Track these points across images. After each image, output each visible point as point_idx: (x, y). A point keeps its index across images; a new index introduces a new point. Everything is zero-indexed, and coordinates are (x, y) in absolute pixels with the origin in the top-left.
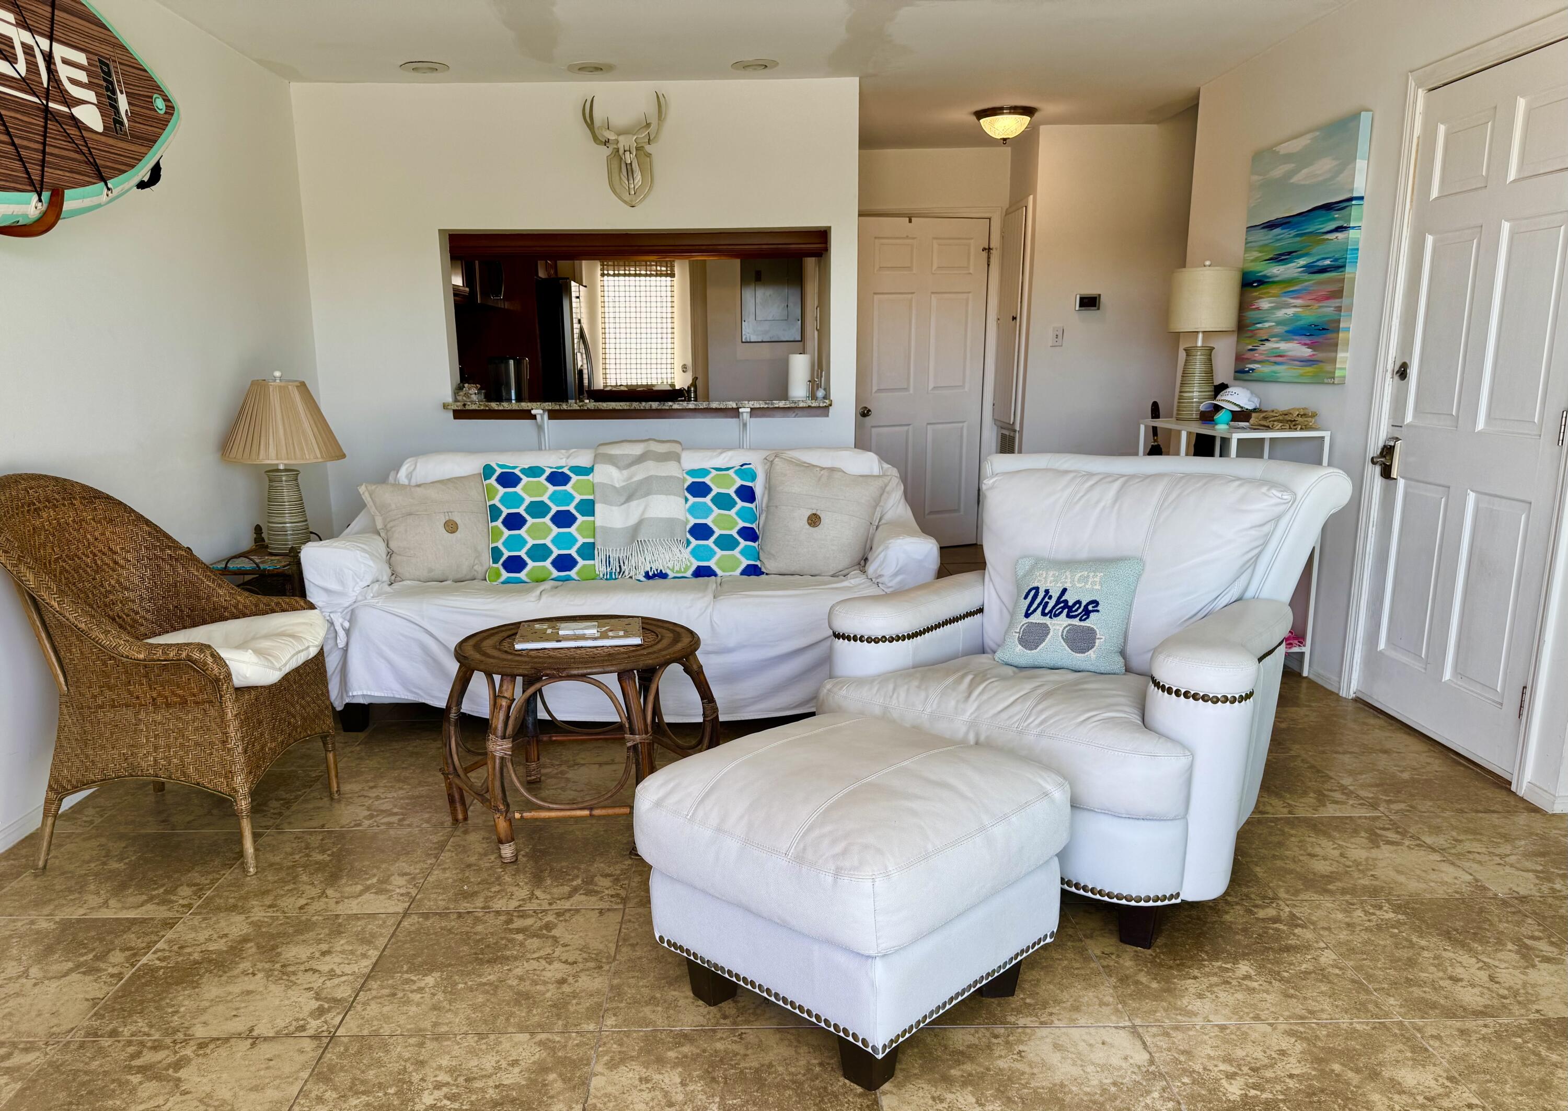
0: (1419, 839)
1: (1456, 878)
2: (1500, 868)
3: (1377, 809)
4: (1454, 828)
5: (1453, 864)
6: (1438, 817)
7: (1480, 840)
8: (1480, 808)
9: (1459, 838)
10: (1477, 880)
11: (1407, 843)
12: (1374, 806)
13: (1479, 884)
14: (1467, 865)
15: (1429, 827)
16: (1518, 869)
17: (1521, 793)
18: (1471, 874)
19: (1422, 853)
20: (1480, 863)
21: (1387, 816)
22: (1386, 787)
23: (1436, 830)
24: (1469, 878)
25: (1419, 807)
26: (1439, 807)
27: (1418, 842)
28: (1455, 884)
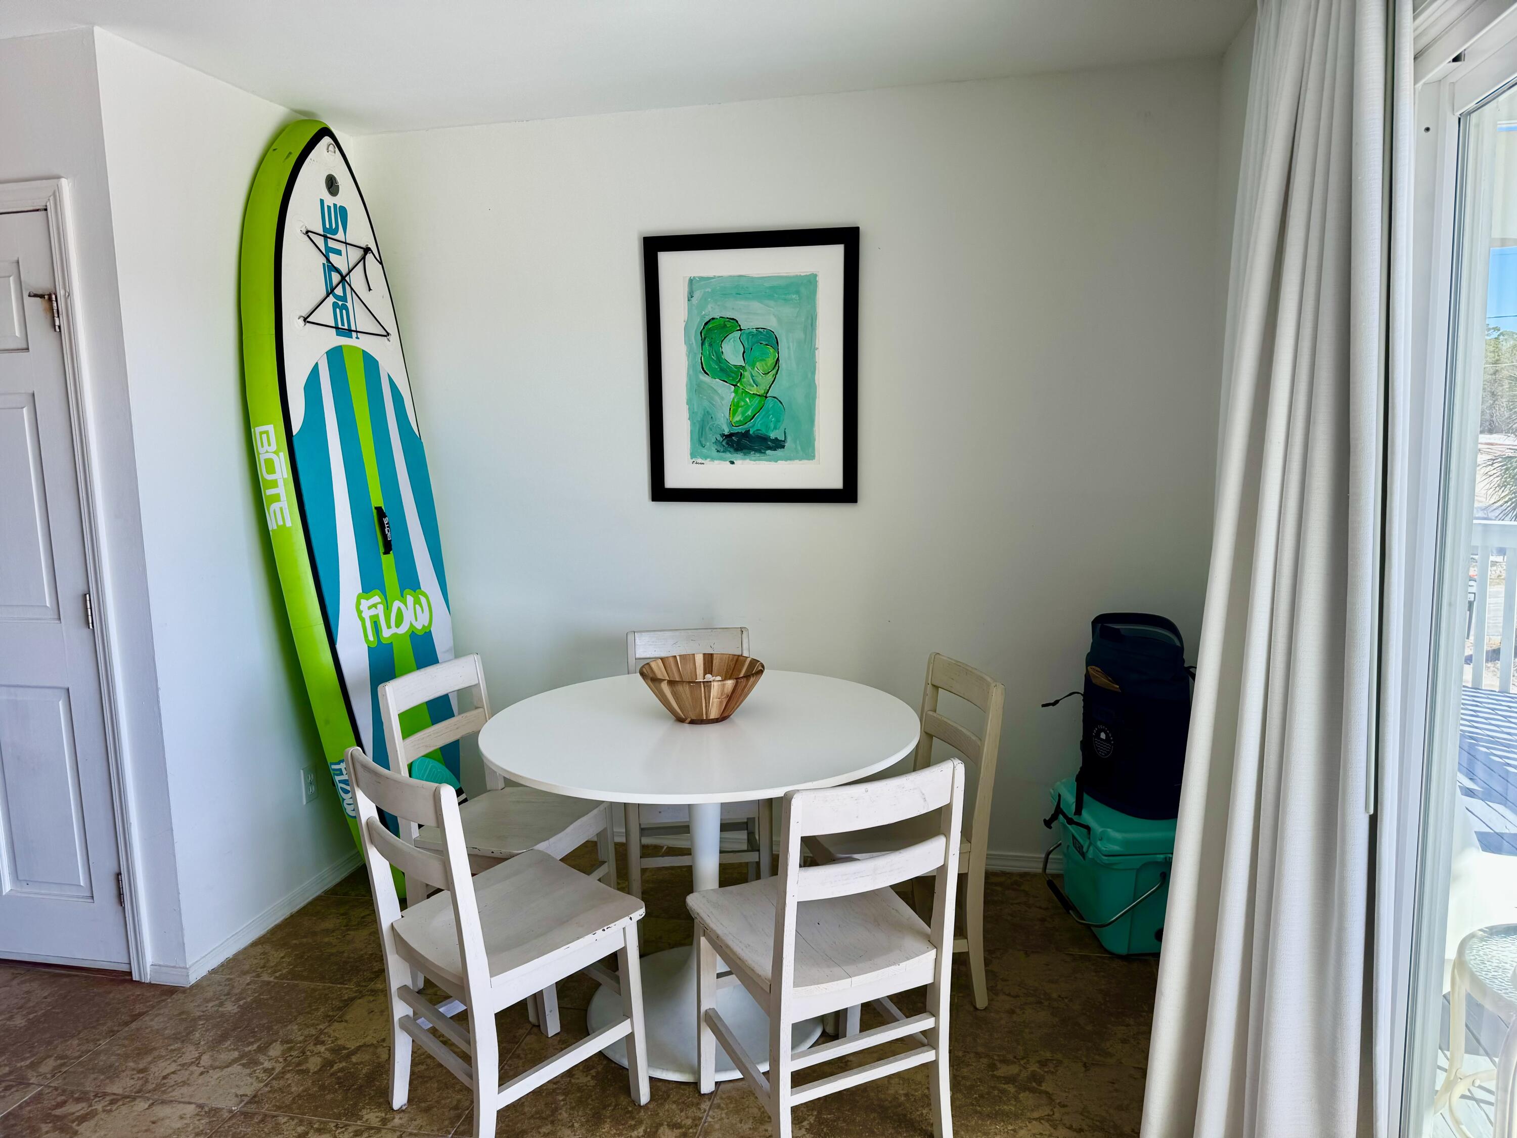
0: (105, 1094)
1: (181, 1118)
2: (206, 1077)
3: (29, 1085)
4: (126, 1057)
5: (163, 1102)
6: (98, 1053)
7: (160, 1057)
8: (126, 1018)
9: (141, 1066)
10: (201, 1106)
11: (99, 1107)
12: (23, 1083)
13: (207, 1109)
14: (176, 1094)
15: (102, 1072)
16: (222, 1068)
17: (147, 979)
18: (190, 1103)
19: (124, 1110)
20: (184, 1083)
21: (48, 1086)
22: (12, 1049)
23: (112, 1073)
24: (191, 1109)
25: (68, 1053)
26: (88, 1041)
27: (108, 1098)
28: (187, 1125)
